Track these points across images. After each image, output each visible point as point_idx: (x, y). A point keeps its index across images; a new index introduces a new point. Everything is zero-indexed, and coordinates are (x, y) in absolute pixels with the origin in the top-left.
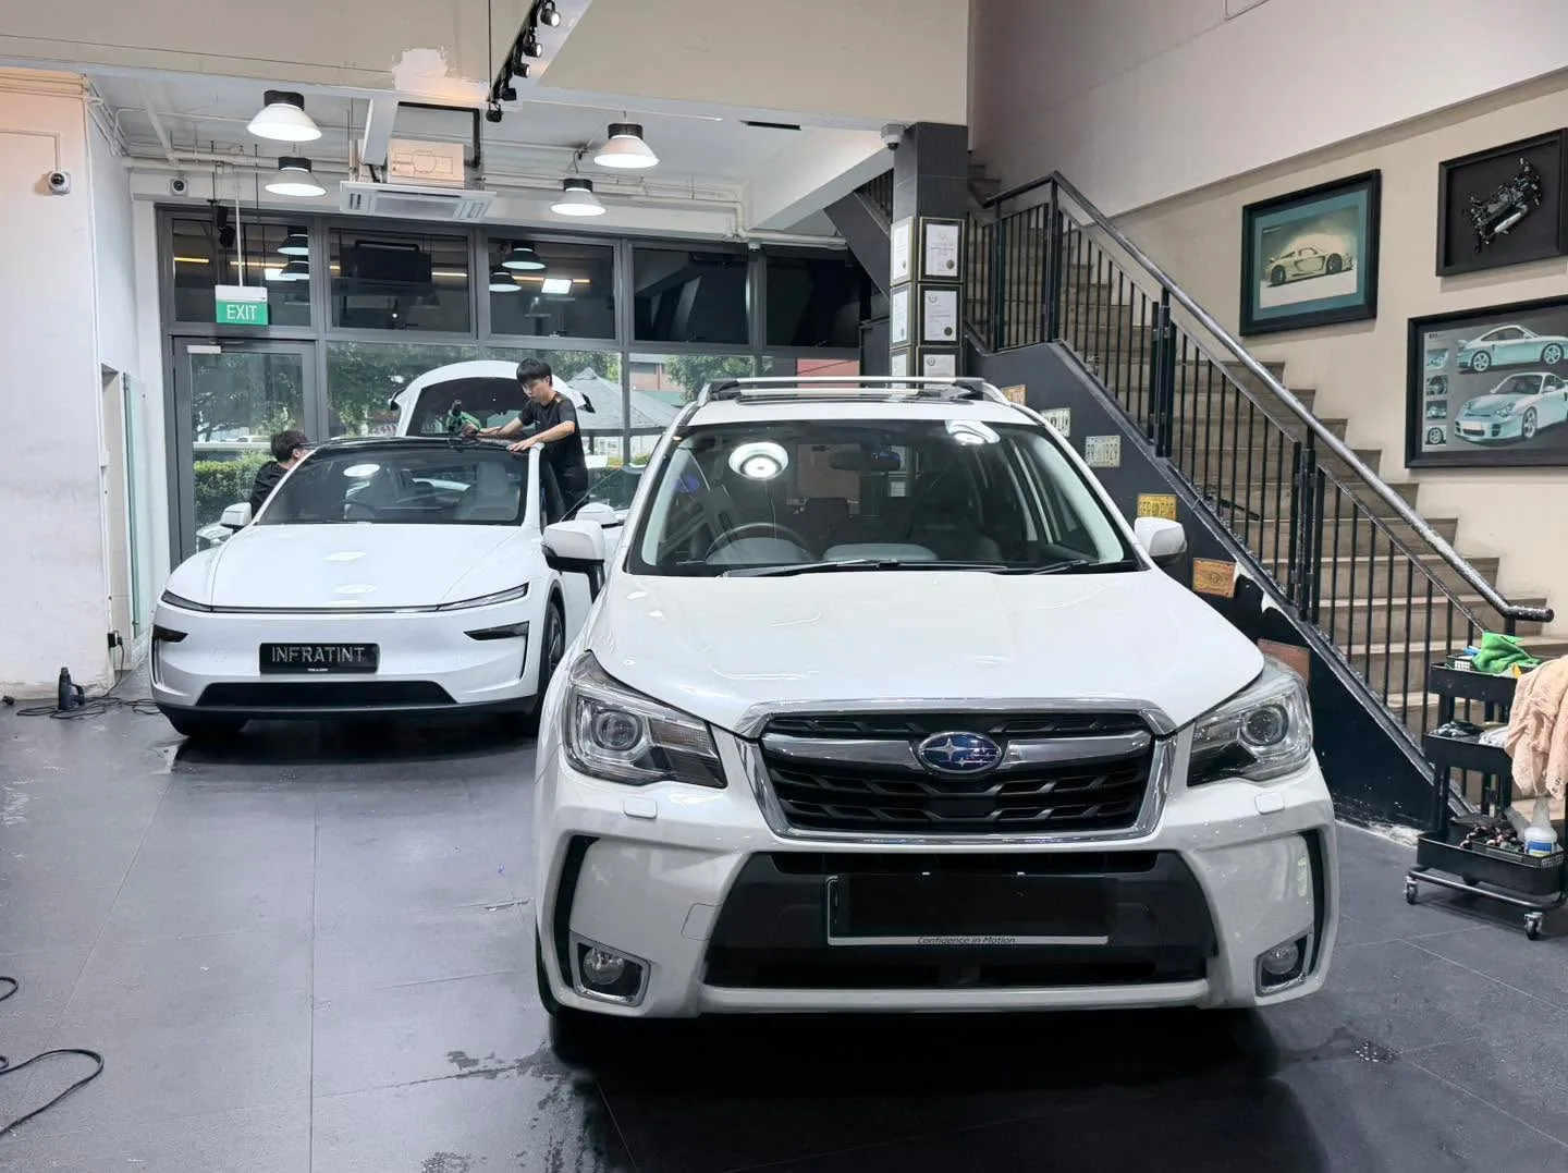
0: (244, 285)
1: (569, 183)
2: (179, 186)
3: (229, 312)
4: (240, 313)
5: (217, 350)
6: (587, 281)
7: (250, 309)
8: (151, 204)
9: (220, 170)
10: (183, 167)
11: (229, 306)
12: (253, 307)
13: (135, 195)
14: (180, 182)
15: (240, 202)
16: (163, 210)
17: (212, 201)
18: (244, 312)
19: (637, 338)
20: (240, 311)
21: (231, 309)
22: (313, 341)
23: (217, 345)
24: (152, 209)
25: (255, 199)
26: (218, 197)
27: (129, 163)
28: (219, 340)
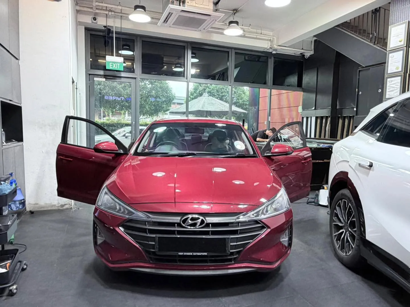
0: (116, 56)
1: (231, 22)
2: (95, 19)
3: (110, 65)
4: (114, 66)
5: (104, 79)
6: (199, 71)
7: (117, 65)
8: (84, 27)
9: (110, 13)
10: (97, 11)
11: (110, 63)
12: (118, 64)
13: (79, 22)
14: (95, 18)
15: (115, 27)
16: (88, 30)
17: (105, 27)
18: (115, 66)
19: (235, 81)
20: (114, 65)
21: (111, 64)
22: (135, 78)
23: (104, 78)
24: (84, 29)
25: (120, 27)
26: (108, 25)
27: (78, 8)
28: (105, 76)
